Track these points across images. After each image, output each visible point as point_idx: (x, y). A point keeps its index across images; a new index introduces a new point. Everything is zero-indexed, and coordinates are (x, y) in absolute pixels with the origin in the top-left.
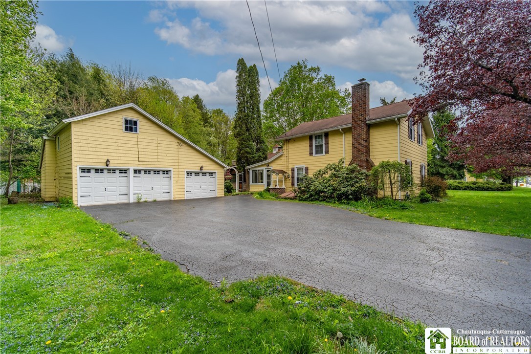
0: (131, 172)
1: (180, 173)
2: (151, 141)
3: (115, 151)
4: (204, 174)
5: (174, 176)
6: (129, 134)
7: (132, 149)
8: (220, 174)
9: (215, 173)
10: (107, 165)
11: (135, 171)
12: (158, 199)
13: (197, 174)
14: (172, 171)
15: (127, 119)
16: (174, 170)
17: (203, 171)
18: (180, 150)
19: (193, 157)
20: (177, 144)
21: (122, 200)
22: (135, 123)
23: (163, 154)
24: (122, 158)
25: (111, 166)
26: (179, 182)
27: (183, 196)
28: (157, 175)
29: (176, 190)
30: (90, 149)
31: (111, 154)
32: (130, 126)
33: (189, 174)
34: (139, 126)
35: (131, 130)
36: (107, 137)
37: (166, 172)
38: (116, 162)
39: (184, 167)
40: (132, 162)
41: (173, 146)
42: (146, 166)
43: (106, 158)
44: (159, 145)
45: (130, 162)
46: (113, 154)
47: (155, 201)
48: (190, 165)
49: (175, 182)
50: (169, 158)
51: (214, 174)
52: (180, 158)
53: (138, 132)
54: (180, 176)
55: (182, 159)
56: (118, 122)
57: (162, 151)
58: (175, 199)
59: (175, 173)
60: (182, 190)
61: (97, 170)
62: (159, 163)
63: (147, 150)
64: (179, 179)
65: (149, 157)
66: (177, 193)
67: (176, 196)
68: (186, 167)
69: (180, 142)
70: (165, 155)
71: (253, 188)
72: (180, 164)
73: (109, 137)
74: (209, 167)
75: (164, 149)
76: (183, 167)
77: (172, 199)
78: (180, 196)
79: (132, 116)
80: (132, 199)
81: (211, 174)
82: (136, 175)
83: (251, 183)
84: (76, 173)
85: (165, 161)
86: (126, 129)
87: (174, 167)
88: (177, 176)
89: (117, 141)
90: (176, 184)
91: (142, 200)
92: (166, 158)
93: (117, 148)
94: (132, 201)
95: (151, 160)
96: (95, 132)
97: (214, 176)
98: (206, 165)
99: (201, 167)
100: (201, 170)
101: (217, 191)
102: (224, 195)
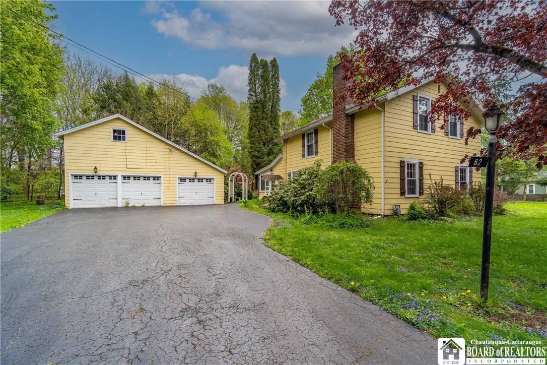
0: (120, 179)
1: (172, 179)
2: (139, 149)
3: (103, 159)
4: (200, 180)
5: (165, 182)
6: (118, 143)
7: (120, 157)
8: (219, 180)
9: (214, 179)
10: (96, 172)
11: (125, 177)
12: (146, 205)
13: (192, 180)
14: (162, 177)
15: (115, 129)
16: (165, 176)
17: (197, 177)
18: (171, 156)
19: (187, 163)
20: (168, 150)
21: (112, 204)
22: (124, 132)
23: (152, 161)
24: (110, 166)
25: (100, 173)
26: (170, 188)
27: (175, 202)
28: (147, 181)
29: (166, 196)
30: (81, 158)
31: (98, 162)
32: (119, 136)
33: (183, 180)
34: (127, 135)
35: (119, 138)
36: (96, 146)
37: (158, 178)
38: (104, 169)
39: (176, 173)
40: (120, 169)
41: (163, 153)
42: (134, 172)
43: (95, 165)
44: (148, 152)
45: (117, 169)
46: (102, 162)
47: (143, 206)
48: (182, 171)
49: (165, 188)
50: (159, 164)
51: (212, 180)
52: (171, 165)
53: (126, 141)
54: (171, 182)
55: (174, 165)
56: (107, 132)
57: (152, 158)
58: (165, 205)
59: (165, 179)
60: (174, 196)
61: (88, 177)
62: (148, 170)
63: (135, 157)
64: (170, 185)
65: (138, 164)
66: (167, 199)
67: (166, 202)
68: (178, 173)
69: (170, 148)
70: (155, 161)
71: (261, 195)
72: (171, 170)
73: (98, 146)
74: (204, 172)
75: (153, 155)
76: (175, 173)
77: (162, 205)
78: (172, 202)
79: (120, 126)
80: (120, 204)
81: (209, 180)
82: (125, 181)
83: (260, 191)
84: (68, 179)
85: (155, 167)
86: (115, 138)
87: (164, 173)
88: (168, 182)
89: (106, 150)
90: (166, 191)
91: (130, 205)
92: (156, 164)
93: (106, 156)
94: (120, 205)
95: (139, 167)
96: (85, 142)
97: (212, 182)
98: (200, 171)
99: (196, 173)
100: (195, 176)
101: (215, 198)
102: (223, 203)
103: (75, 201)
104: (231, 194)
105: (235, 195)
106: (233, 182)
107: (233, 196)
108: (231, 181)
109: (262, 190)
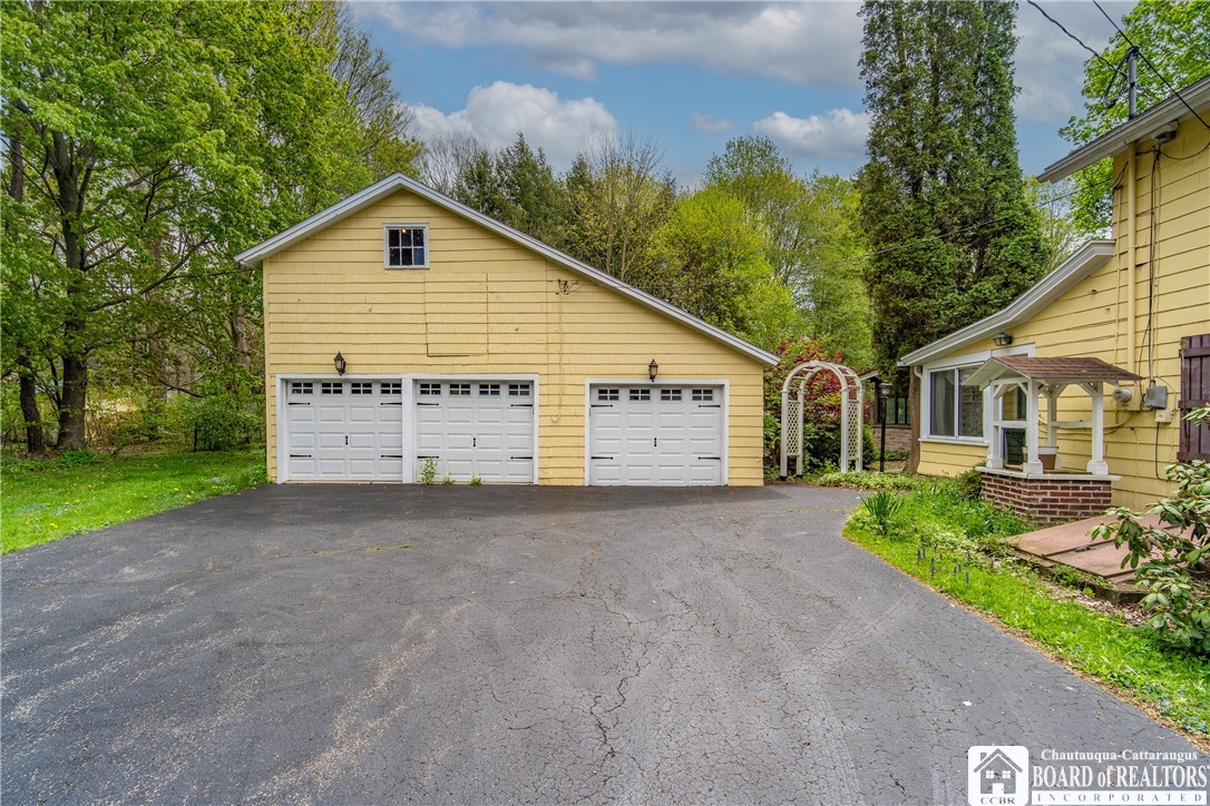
0: (408, 390)
1: (569, 390)
2: (463, 287)
3: (363, 328)
4: (672, 393)
5: (545, 400)
6: (404, 274)
7: (407, 319)
8: (742, 392)
9: (721, 387)
10: (343, 371)
11: (428, 387)
12: (487, 479)
13: (639, 393)
14: (537, 384)
15: (395, 226)
16: (545, 380)
17: (657, 381)
18: (566, 308)
19: (622, 328)
20: (555, 287)
21: (381, 474)
22: (418, 236)
23: (504, 328)
24: (382, 349)
25: (354, 374)
26: (564, 421)
27: (578, 473)
28: (489, 399)
29: (551, 452)
30: (304, 328)
31: (349, 339)
32: (405, 249)
33: (607, 393)
34: (427, 246)
35: (407, 261)
36: (344, 289)
37: (521, 388)
38: (365, 359)
39: (584, 369)
40: (409, 359)
41: (542, 297)
42: (449, 369)
43: (336, 349)
44: (492, 298)
45: (402, 360)
46: (359, 339)
47: (476, 484)
48: (606, 359)
49: (547, 421)
50: (527, 338)
51: (716, 394)
52: (567, 338)
53: (427, 265)
54: (566, 400)
55: (576, 339)
56: (370, 239)
57: (503, 318)
58: (547, 483)
59: (545, 390)
60: (575, 452)
61: (326, 387)
62: (492, 359)
63: (453, 318)
64: (564, 411)
65: (460, 338)
66: (552, 463)
67: (551, 473)
68: (591, 369)
69: (564, 278)
70: (511, 328)
71: (932, 457)
72: (566, 359)
73: (348, 288)
74: (685, 361)
75: (509, 308)
76: (579, 369)
77: (536, 482)
78: (567, 473)
79: (405, 216)
80: (409, 474)
81: (704, 393)
82: (425, 399)
83: (925, 435)
84: (276, 394)
85: (512, 348)
86: (394, 260)
87: (543, 370)
88: (555, 400)
89: (370, 298)
90: (551, 432)
91: (439, 479)
92: (518, 338)
93: (369, 318)
94: (408, 478)
95: (464, 349)
96: (313, 279)
97: (716, 401)
98: (669, 359)
99: (653, 366)
100: (652, 378)
101: (726, 462)
102: (761, 483)
103: (295, 461)
104: (793, 447)
105: (806, 449)
106: (801, 398)
107: (800, 452)
108: (793, 395)
109: (934, 431)
